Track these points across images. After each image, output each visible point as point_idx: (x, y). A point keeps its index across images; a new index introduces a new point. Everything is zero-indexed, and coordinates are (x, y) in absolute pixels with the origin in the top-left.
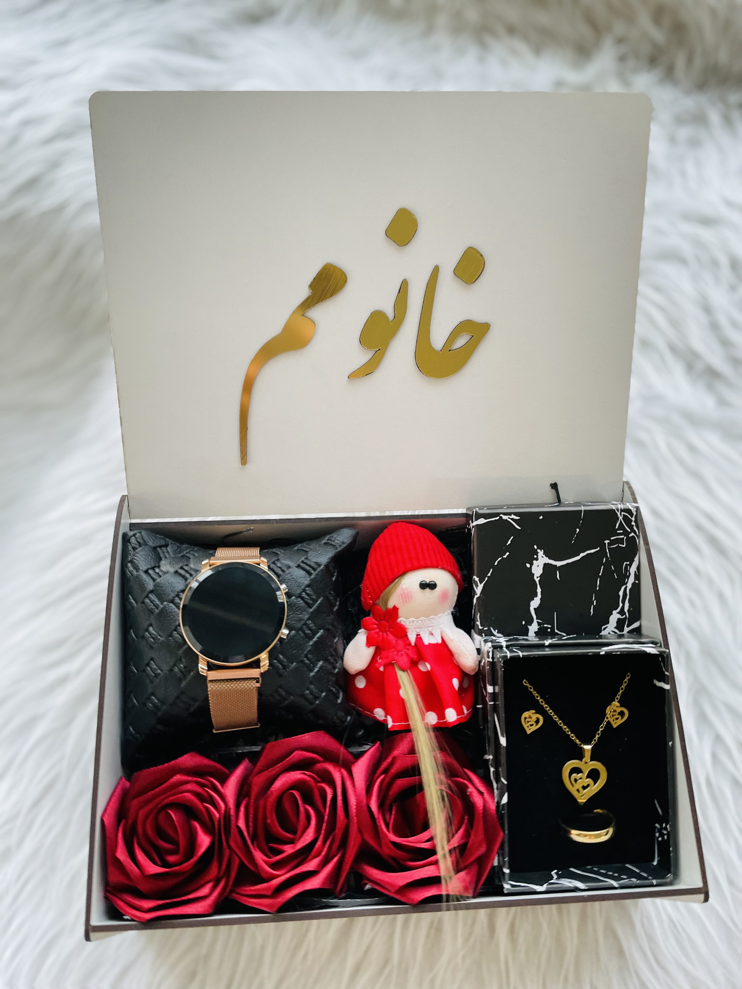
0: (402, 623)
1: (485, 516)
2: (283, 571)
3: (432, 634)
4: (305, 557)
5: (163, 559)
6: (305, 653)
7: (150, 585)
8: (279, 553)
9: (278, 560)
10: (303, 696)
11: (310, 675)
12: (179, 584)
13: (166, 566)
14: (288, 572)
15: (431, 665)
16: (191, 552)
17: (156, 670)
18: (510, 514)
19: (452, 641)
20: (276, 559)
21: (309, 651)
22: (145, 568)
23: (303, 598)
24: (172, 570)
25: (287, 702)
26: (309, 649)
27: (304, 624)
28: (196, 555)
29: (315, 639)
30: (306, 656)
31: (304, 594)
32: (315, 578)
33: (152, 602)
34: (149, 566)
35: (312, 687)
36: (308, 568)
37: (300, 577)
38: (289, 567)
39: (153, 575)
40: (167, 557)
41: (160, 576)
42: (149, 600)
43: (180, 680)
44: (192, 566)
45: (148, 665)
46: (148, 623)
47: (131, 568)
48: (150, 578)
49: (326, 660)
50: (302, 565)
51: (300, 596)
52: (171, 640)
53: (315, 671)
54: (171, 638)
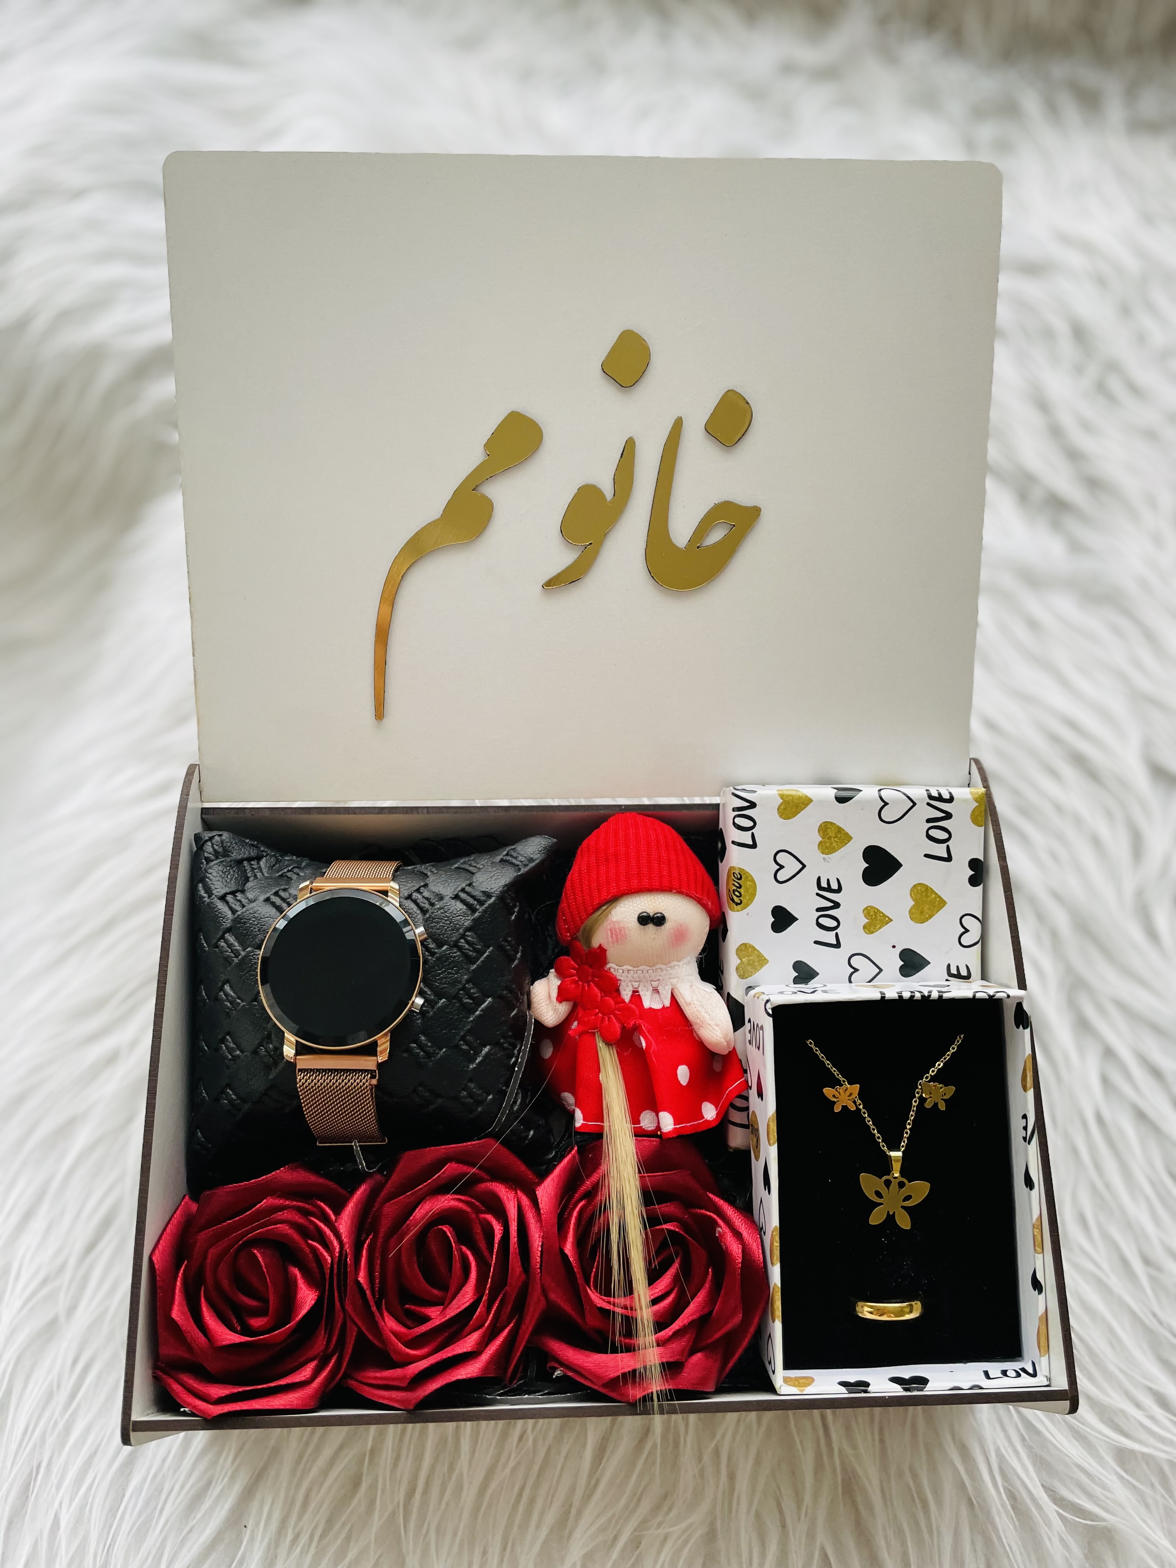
0: (612, 971)
2: (432, 905)
3: (658, 993)
4: (468, 881)
5: (251, 879)
6: (462, 1033)
7: (228, 920)
8: (429, 874)
9: (426, 886)
10: (456, 1099)
11: (468, 1068)
13: (253, 890)
14: (439, 906)
17: (233, 1049)
20: (422, 884)
21: (469, 1030)
22: (222, 893)
23: (460, 949)
24: (262, 897)
25: (431, 1107)
26: (469, 1027)
27: (462, 989)
28: (302, 874)
29: (479, 1012)
30: (463, 1038)
31: (462, 942)
32: (481, 917)
33: (228, 947)
34: (228, 890)
35: (472, 1085)
36: (471, 900)
37: (458, 914)
38: (441, 898)
39: (232, 903)
40: (258, 876)
41: (243, 906)
42: (225, 942)
43: (268, 1068)
44: (291, 890)
45: (223, 1041)
46: (223, 977)
47: (203, 893)
48: (228, 907)
49: (496, 1044)
50: (462, 895)
51: (456, 945)
52: (256, 1005)
53: (477, 1061)
54: (256, 1003)
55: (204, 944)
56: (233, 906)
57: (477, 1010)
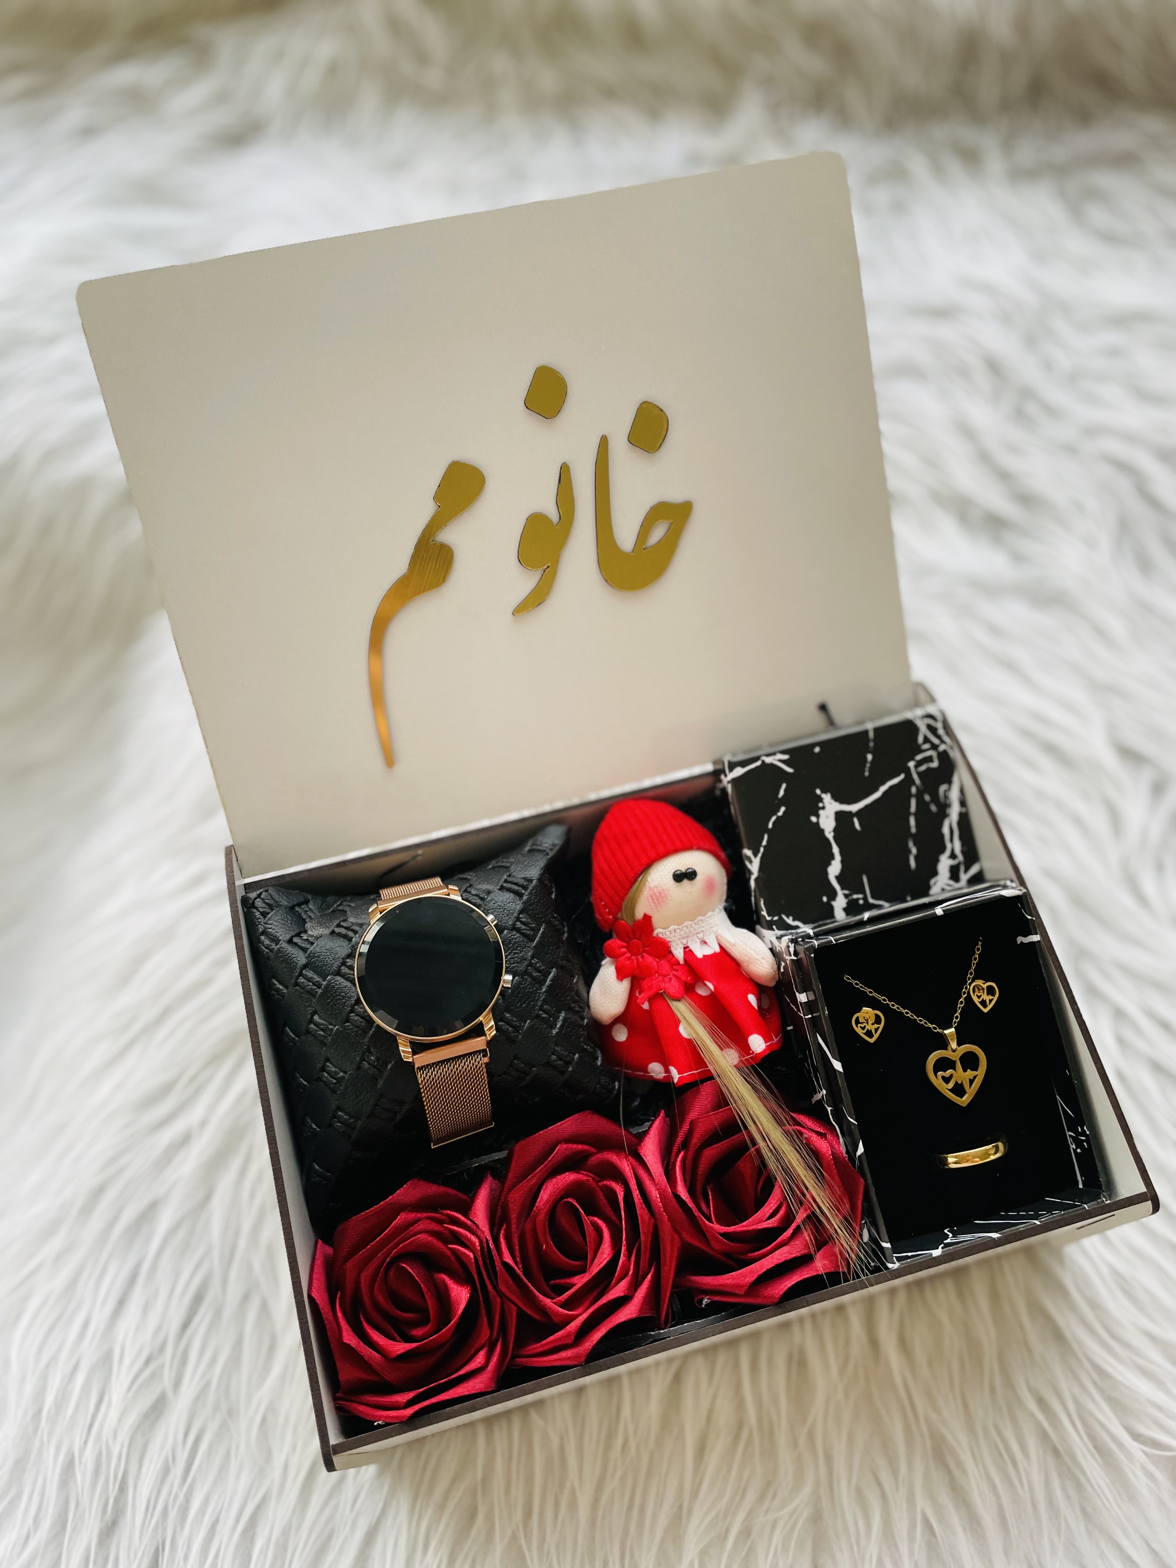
0: (660, 935)
1: (743, 764)
2: (482, 899)
3: (705, 943)
4: (508, 874)
5: (308, 920)
6: (539, 1004)
7: (301, 959)
8: (469, 877)
9: (470, 886)
10: (548, 1064)
11: (552, 1033)
12: (341, 948)
13: (314, 930)
14: (489, 898)
15: (713, 984)
16: (345, 903)
17: (336, 1073)
18: (774, 754)
19: (733, 945)
20: (468, 885)
21: (544, 1000)
22: (288, 937)
23: (518, 930)
24: (327, 932)
25: (528, 1078)
26: (543, 997)
27: (528, 966)
28: (353, 905)
29: (548, 982)
30: (541, 1008)
31: (518, 924)
32: (529, 900)
33: (309, 981)
34: (293, 934)
35: (559, 1049)
36: (516, 888)
37: (508, 902)
38: (489, 893)
39: (301, 943)
40: (313, 917)
41: (312, 943)
42: (305, 978)
43: (375, 1079)
44: (352, 920)
45: (323, 1069)
46: (310, 1010)
47: (267, 942)
48: (297, 948)
49: (569, 1009)
50: (505, 885)
51: (514, 928)
52: (349, 1026)
53: (558, 1026)
54: (349, 1024)
55: (281, 987)
56: (303, 945)
57: (546, 981)
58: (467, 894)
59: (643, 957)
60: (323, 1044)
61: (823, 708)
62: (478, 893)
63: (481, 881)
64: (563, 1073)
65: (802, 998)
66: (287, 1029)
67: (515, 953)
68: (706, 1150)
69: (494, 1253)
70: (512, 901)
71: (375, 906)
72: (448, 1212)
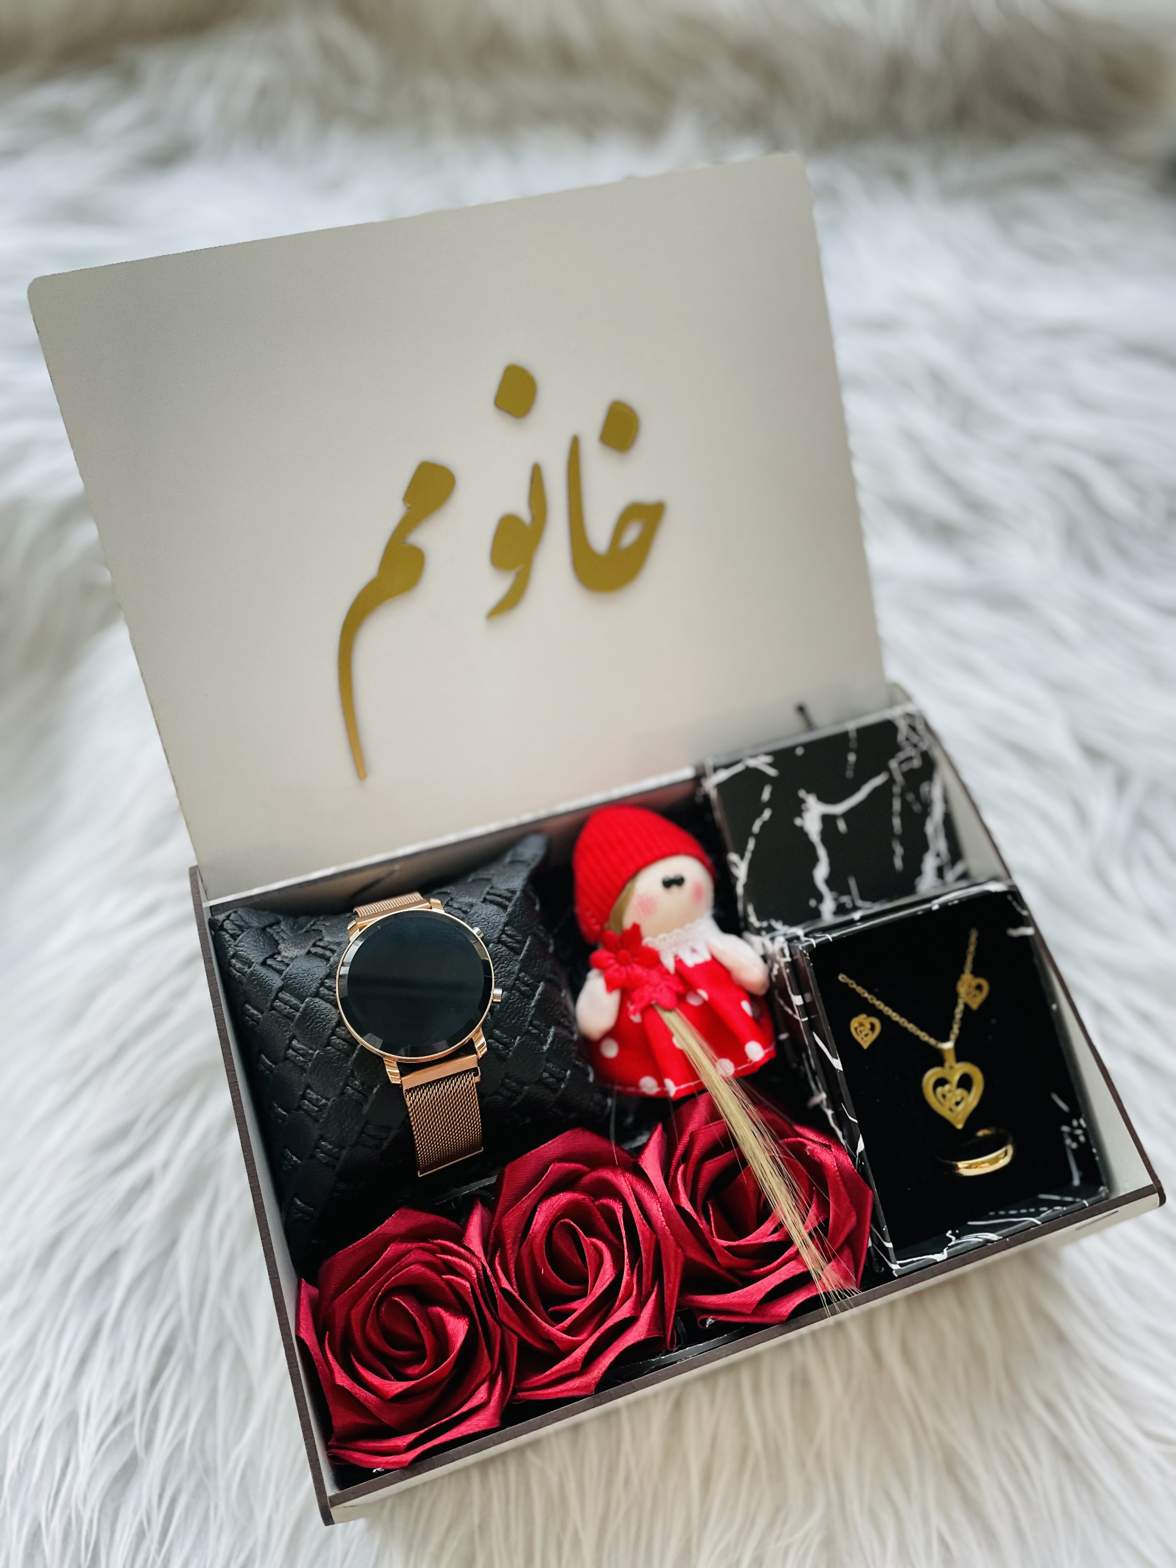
0: (650, 945)
1: (727, 767)
2: (465, 912)
3: (695, 951)
4: (490, 886)
5: (280, 941)
6: (529, 1019)
7: (277, 981)
8: (449, 891)
9: (452, 899)
10: (541, 1082)
11: (543, 1050)
12: (319, 969)
13: (288, 951)
14: (472, 911)
16: (319, 923)
17: (317, 1100)
18: (757, 757)
19: (724, 952)
20: (449, 898)
21: (533, 1015)
22: (261, 959)
23: (504, 943)
24: (303, 952)
25: (520, 1098)
26: (533, 1012)
27: (517, 979)
28: (328, 924)
29: (537, 997)
30: (531, 1024)
31: (504, 937)
32: (513, 912)
33: (286, 1004)
34: (266, 955)
35: (550, 1065)
36: (499, 900)
37: (491, 915)
38: (471, 905)
39: (276, 965)
40: (285, 938)
41: (288, 965)
42: (281, 1001)
43: (360, 1104)
44: (327, 939)
45: (304, 1097)
46: (288, 1035)
47: (238, 965)
48: (272, 970)
49: (559, 1024)
50: (488, 897)
51: (499, 941)
52: (331, 1050)
53: (549, 1042)
54: (330, 1048)
55: (256, 1012)
56: (278, 967)
57: (535, 995)
58: (449, 908)
59: (632, 968)
60: (303, 1070)
61: (801, 709)
62: (460, 907)
63: (463, 894)
64: (555, 1091)
65: (797, 1000)
66: (263, 1056)
67: (502, 968)
68: (706, 1163)
69: (492, 1280)
70: (496, 913)
71: (354, 923)
72: (439, 1241)
